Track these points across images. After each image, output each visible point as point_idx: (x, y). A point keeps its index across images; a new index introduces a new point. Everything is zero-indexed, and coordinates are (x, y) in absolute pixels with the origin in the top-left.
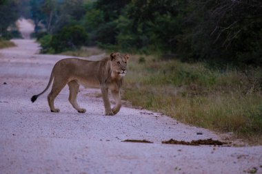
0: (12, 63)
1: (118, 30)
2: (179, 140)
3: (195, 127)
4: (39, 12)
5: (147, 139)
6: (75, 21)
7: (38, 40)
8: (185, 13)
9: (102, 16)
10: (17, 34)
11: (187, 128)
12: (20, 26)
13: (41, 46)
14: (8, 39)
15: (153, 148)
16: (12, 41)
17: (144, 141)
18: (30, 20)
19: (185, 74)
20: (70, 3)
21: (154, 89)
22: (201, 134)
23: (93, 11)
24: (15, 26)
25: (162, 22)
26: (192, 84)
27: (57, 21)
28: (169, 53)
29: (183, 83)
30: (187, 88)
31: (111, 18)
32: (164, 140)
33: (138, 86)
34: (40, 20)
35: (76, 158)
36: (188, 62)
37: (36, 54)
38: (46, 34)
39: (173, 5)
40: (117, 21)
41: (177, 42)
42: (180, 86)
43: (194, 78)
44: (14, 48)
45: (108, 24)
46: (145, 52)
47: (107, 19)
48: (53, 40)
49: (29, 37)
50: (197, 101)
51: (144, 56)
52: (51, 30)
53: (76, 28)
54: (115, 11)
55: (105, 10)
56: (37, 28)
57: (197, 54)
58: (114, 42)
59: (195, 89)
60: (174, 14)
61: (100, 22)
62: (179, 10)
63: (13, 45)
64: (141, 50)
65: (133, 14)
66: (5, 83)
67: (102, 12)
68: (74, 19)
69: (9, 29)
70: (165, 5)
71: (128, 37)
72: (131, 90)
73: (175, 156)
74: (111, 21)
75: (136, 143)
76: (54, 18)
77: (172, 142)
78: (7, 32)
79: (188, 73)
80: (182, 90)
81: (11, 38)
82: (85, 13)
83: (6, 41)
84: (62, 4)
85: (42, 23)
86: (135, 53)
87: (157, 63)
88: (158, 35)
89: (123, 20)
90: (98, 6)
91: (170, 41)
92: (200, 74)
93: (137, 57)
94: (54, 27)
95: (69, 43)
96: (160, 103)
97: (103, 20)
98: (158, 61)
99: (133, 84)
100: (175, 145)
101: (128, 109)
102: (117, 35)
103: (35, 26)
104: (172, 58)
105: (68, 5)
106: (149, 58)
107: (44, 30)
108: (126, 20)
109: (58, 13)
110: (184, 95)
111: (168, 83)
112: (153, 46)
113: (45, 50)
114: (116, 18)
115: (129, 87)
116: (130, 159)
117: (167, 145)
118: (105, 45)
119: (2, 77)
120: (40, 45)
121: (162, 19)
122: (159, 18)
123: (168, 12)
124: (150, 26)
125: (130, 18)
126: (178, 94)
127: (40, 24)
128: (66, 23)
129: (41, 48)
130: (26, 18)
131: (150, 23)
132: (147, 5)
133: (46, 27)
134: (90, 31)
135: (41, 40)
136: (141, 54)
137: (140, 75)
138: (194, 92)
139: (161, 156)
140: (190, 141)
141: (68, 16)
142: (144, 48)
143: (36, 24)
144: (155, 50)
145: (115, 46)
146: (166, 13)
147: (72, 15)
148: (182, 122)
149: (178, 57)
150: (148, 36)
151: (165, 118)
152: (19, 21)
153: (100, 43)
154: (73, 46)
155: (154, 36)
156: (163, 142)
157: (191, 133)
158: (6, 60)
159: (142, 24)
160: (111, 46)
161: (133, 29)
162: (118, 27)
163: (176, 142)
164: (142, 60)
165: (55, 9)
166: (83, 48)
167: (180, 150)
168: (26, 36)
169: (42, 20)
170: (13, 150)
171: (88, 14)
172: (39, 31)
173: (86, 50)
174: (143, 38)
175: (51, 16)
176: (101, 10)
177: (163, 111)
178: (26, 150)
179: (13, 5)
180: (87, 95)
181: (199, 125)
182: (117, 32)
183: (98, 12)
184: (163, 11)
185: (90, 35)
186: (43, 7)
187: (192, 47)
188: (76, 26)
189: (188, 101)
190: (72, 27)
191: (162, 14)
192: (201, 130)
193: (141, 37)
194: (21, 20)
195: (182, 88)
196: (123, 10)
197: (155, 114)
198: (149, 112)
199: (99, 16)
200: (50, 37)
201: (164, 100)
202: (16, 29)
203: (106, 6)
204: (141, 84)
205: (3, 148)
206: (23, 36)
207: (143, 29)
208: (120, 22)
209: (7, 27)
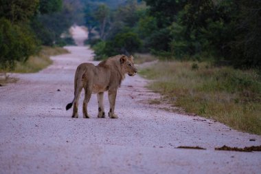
0: (65, 70)
1: (171, 37)
2: (232, 146)
3: (248, 134)
4: (92, 19)
5: (200, 145)
6: (128, 28)
7: (91, 47)
8: (238, 20)
9: (155, 23)
10: (70, 41)
11: (240, 135)
12: (73, 33)
13: (95, 53)
14: (62, 46)
15: (207, 154)
16: (65, 47)
17: (197, 148)
18: (84, 27)
19: (237, 81)
20: (123, 10)
21: (207, 96)
22: (254, 140)
23: (147, 17)
24: (68, 33)
25: (216, 29)
26: (244, 90)
27: (110, 28)
28: (222, 59)
29: (236, 89)
30: (240, 95)
31: (164, 25)
32: (216, 147)
33: (191, 93)
34: (93, 26)
35: (129, 165)
36: (241, 69)
37: (90, 60)
38: (99, 40)
39: (225, 11)
40: (170, 28)
41: (230, 48)
42: (232, 93)
43: (247, 85)
44: (67, 55)
45: (161, 30)
46: (198, 59)
47: (160, 26)
48: (106, 47)
49: (83, 44)
50: (250, 108)
51: (197, 62)
52: (105, 37)
53: (129, 35)
54: (168, 18)
55: (158, 17)
56: (90, 35)
57: (250, 61)
58: (167, 48)
59: (248, 96)
60: (227, 20)
61: (153, 29)
62: (231, 16)
63: (67, 52)
64: (194, 57)
65: (187, 21)
66: (59, 90)
67: (155, 18)
68: (127, 26)
69: (63, 36)
70: (218, 12)
71: (181, 44)
72: (184, 96)
73: (228, 163)
74: (164, 27)
75: (188, 150)
76: (107, 24)
77: (225, 148)
78: (61, 39)
79: (241, 80)
80: (235, 96)
81: (64, 44)
82: (137, 20)
83: (60, 48)
84: (116, 10)
85: (96, 30)
86: (188, 60)
87: (210, 70)
88: (211, 42)
89: (176, 27)
90: (151, 13)
91: (223, 47)
92: (252, 80)
93: (191, 63)
94: (107, 34)
95: (123, 50)
96: (213, 109)
97: (156, 26)
98: (211, 68)
99: (186, 91)
100: (228, 152)
101: (181, 116)
102: (170, 41)
103: (88, 33)
104: (225, 64)
105: (121, 12)
106: (202, 65)
107: (98, 37)
108: (180, 27)
109: (112, 19)
110: (237, 102)
111: (221, 89)
112: (206, 53)
113: (99, 57)
114: (169, 25)
115: (182, 93)
116: (183, 165)
117: (220, 151)
118: (158, 52)
119: (56, 84)
120: (93, 52)
121: (215, 26)
122: (212, 25)
123: (221, 19)
124: (202, 33)
125: (183, 24)
126: (230, 101)
127: (93, 31)
128: (119, 30)
129: (94, 55)
130: (80, 25)
131: (203, 30)
132: (200, 12)
133: (100, 34)
134: (143, 37)
135: (95, 47)
136: (194, 60)
137: (193, 81)
138: (247, 99)
139: (214, 163)
140: (243, 147)
141: (121, 22)
142: (197, 55)
143: (89, 30)
144: (207, 56)
145: (168, 53)
146: (219, 20)
147: (125, 22)
148: (235, 129)
149: (230, 64)
150: (201, 43)
151: (218, 124)
152: (72, 28)
153: (153, 50)
154: (127, 53)
155: (207, 43)
156: (216, 149)
157: (243, 140)
158: (60, 67)
159: (195, 30)
160: (164, 53)
161: (186, 36)
162: (171, 33)
163: (229, 149)
164: (194, 67)
165: (109, 16)
166: (137, 55)
167: (233, 157)
168: (80, 42)
169: (95, 27)
170: (67, 157)
171: (141, 21)
172: (93, 38)
173: (139, 57)
174: (196, 44)
175: (104, 23)
176: (154, 16)
177: (216, 117)
178: (79, 157)
179: (67, 12)
180: (140, 102)
181: (251, 132)
182: (170, 39)
183: (151, 19)
184: (216, 17)
185: (143, 42)
186: (96, 14)
187: (244, 53)
188: (130, 33)
189: (241, 107)
190: (125, 34)
191: (214, 21)
192: (253, 136)
193: (194, 44)
194: (74, 27)
195: (234, 94)
196: (176, 17)
197: (208, 121)
198: (201, 118)
199: (152, 22)
200: (103, 44)
201: (217, 106)
202: (69, 36)
203: (159, 13)
204: (194, 91)
205: (57, 155)
206: (77, 43)
207: (196, 36)
208: (173, 28)
209: (60, 34)
